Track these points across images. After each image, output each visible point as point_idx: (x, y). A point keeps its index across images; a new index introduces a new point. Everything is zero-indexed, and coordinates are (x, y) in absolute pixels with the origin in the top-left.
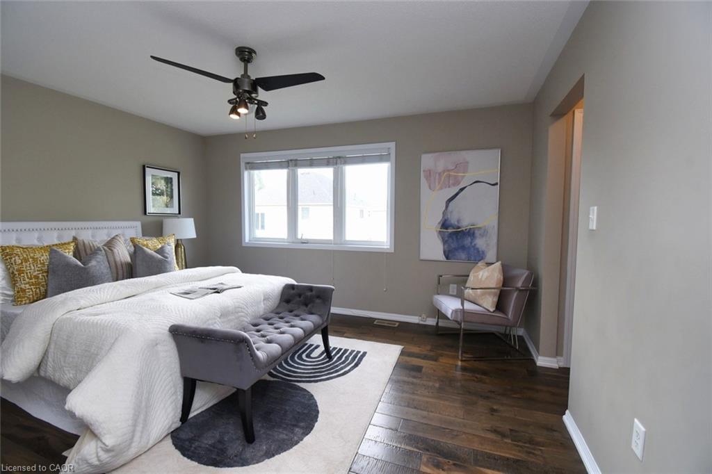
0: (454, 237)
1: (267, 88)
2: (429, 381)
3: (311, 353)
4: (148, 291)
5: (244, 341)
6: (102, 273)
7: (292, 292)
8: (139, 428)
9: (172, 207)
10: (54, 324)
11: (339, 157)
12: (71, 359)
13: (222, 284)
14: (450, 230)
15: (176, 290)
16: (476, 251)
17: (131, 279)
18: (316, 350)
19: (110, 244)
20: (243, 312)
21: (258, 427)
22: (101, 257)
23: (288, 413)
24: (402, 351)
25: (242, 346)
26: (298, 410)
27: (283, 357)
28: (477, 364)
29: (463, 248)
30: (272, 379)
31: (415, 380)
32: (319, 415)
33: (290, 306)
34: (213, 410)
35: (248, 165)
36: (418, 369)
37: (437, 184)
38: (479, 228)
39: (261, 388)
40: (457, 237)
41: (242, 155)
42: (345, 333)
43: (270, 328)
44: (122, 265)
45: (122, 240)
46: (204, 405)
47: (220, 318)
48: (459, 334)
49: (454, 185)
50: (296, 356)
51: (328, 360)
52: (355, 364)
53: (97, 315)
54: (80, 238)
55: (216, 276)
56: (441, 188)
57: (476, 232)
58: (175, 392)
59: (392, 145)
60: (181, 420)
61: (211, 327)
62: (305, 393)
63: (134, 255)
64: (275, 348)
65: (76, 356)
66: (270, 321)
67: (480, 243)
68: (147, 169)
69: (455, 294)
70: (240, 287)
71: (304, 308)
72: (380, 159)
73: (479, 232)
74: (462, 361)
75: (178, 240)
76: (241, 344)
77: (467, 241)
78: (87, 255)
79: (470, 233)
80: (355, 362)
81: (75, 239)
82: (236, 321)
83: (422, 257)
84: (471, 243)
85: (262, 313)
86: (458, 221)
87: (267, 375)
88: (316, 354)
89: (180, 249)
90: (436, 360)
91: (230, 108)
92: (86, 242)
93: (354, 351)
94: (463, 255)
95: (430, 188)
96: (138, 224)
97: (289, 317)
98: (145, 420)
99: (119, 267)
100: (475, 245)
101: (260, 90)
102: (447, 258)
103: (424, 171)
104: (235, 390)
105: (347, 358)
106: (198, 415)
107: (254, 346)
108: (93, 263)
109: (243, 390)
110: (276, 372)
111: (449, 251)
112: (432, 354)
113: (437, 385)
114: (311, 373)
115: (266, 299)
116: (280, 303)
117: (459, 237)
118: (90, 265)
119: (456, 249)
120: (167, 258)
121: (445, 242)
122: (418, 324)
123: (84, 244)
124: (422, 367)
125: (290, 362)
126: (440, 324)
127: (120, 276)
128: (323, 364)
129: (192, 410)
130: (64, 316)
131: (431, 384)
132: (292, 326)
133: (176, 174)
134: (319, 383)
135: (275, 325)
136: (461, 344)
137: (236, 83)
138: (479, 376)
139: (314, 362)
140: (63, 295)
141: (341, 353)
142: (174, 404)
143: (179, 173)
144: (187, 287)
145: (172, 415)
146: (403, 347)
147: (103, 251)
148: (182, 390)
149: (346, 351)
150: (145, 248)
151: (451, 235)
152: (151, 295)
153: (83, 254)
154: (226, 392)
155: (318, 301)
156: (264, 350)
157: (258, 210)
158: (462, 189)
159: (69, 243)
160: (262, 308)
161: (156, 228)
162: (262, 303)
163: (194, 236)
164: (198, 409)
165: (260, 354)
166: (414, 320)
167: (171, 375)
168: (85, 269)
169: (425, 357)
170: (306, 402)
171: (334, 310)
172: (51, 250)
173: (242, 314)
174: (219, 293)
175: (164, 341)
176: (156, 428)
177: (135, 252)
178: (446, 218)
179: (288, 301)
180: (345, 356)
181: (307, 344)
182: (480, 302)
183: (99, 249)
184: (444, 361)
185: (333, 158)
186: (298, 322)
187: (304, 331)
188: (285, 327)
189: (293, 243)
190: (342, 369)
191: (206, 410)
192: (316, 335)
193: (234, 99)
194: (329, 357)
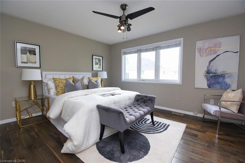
0: (213, 78)
1: (131, 19)
2: (202, 142)
3: (146, 122)
4: (92, 93)
5: (121, 113)
6: (80, 87)
7: (139, 97)
8: (85, 140)
9: (101, 68)
10: (64, 101)
11: (158, 47)
12: (68, 113)
13: (114, 93)
14: (211, 75)
15: (100, 94)
16: (225, 84)
17: (88, 90)
18: (148, 121)
19: (82, 79)
20: (121, 103)
21: (126, 147)
22: (79, 82)
23: (137, 144)
24: (186, 127)
25: (121, 115)
26: (142, 144)
27: (136, 122)
28: (227, 137)
29: (218, 83)
30: (131, 129)
31: (194, 141)
32: (151, 148)
33: (139, 103)
34: (110, 137)
35: (124, 53)
36: (196, 136)
37: (204, 54)
38: (228, 74)
39: (127, 132)
40: (215, 78)
41: (122, 50)
42: (160, 116)
43: (131, 110)
44: (85, 85)
45: (86, 78)
46: (107, 135)
47: (113, 104)
48: (217, 123)
49: (214, 54)
50: (140, 122)
51: (153, 125)
52: (165, 129)
53: (76, 99)
54: (74, 77)
55: (113, 90)
56: (206, 56)
57: (225, 75)
58: (98, 129)
59: (182, 39)
60: (99, 139)
61: (111, 107)
62: (144, 137)
63: (89, 83)
64: (133, 118)
65: (69, 112)
66: (131, 108)
67: (228, 80)
68: (93, 56)
69: (213, 104)
70: (120, 94)
71: (144, 104)
72: (176, 45)
73: (228, 75)
74: (218, 135)
75: (102, 79)
76: (120, 114)
77: (221, 80)
78: (76, 81)
79: (223, 76)
80: (165, 128)
81: (73, 77)
82: (119, 106)
83: (196, 87)
84: (223, 80)
85: (128, 104)
86: (216, 70)
87: (130, 128)
88: (148, 122)
89: (102, 82)
90: (204, 133)
91: (118, 29)
92: (76, 78)
93: (164, 123)
94: (218, 86)
95: (201, 56)
96: (91, 73)
97: (138, 107)
98: (88, 137)
99: (85, 86)
100: (225, 81)
101: (129, 19)
102: (209, 87)
103: (197, 49)
104: (118, 131)
105: (161, 126)
106: (105, 138)
107: (125, 116)
108: (77, 84)
109: (121, 132)
110: (133, 127)
111: (210, 84)
112: (201, 129)
113: (207, 144)
114: (146, 130)
115: (129, 99)
116: (134, 101)
117: (216, 78)
118: (76, 84)
119: (214, 83)
120: (98, 84)
121: (208, 80)
122: (193, 116)
123: (75, 78)
124: (198, 135)
125: (138, 124)
126: (205, 117)
127: (85, 88)
128: (151, 127)
129: (103, 136)
130: (68, 99)
131: (203, 143)
132: (139, 110)
133: (102, 58)
134: (150, 134)
135: (133, 109)
136: (218, 127)
137: (120, 18)
138: (229, 143)
139: (147, 125)
140: (68, 93)
141: (158, 124)
142: (97, 133)
143: (102, 57)
144: (103, 93)
145: (96, 137)
146: (187, 125)
147: (80, 81)
148: (100, 128)
149: (160, 123)
150: (92, 80)
151: (211, 77)
152: (93, 95)
153: (75, 81)
154: (115, 132)
155: (149, 101)
156: (129, 118)
157: (127, 72)
158: (218, 56)
159: (71, 78)
160: (128, 102)
161: (95, 75)
162: (128, 101)
163: (106, 77)
164: (105, 136)
165: (127, 119)
166: (191, 114)
167: (97, 122)
168: (75, 86)
169: (198, 131)
170: (145, 141)
171: (155, 107)
172: (66, 80)
173: (121, 104)
174: (113, 95)
175: (95, 110)
176: (91, 141)
177: (89, 81)
178: (209, 69)
179: (137, 101)
180: (160, 125)
181: (144, 118)
182: (230, 108)
183: (79, 80)
184: (209, 134)
185: (156, 47)
186: (141, 109)
187: (144, 113)
188: (136, 110)
189: (139, 80)
190: (159, 130)
191: (108, 137)
192: (148, 115)
193: (119, 25)
194: (154, 124)
